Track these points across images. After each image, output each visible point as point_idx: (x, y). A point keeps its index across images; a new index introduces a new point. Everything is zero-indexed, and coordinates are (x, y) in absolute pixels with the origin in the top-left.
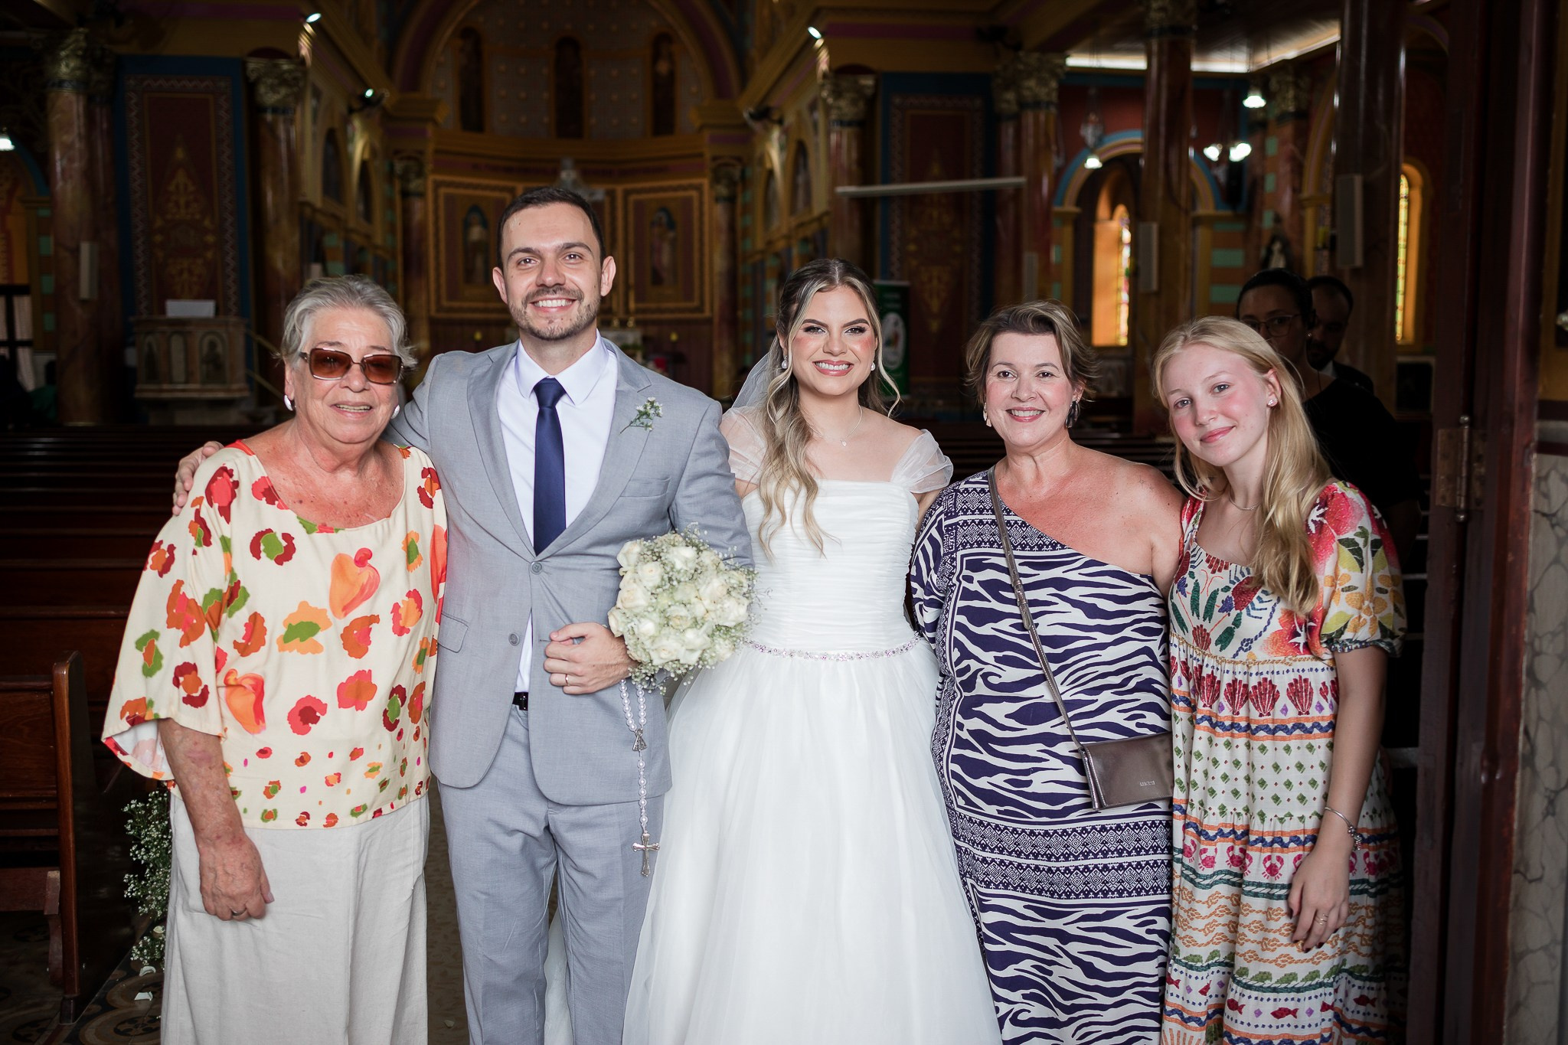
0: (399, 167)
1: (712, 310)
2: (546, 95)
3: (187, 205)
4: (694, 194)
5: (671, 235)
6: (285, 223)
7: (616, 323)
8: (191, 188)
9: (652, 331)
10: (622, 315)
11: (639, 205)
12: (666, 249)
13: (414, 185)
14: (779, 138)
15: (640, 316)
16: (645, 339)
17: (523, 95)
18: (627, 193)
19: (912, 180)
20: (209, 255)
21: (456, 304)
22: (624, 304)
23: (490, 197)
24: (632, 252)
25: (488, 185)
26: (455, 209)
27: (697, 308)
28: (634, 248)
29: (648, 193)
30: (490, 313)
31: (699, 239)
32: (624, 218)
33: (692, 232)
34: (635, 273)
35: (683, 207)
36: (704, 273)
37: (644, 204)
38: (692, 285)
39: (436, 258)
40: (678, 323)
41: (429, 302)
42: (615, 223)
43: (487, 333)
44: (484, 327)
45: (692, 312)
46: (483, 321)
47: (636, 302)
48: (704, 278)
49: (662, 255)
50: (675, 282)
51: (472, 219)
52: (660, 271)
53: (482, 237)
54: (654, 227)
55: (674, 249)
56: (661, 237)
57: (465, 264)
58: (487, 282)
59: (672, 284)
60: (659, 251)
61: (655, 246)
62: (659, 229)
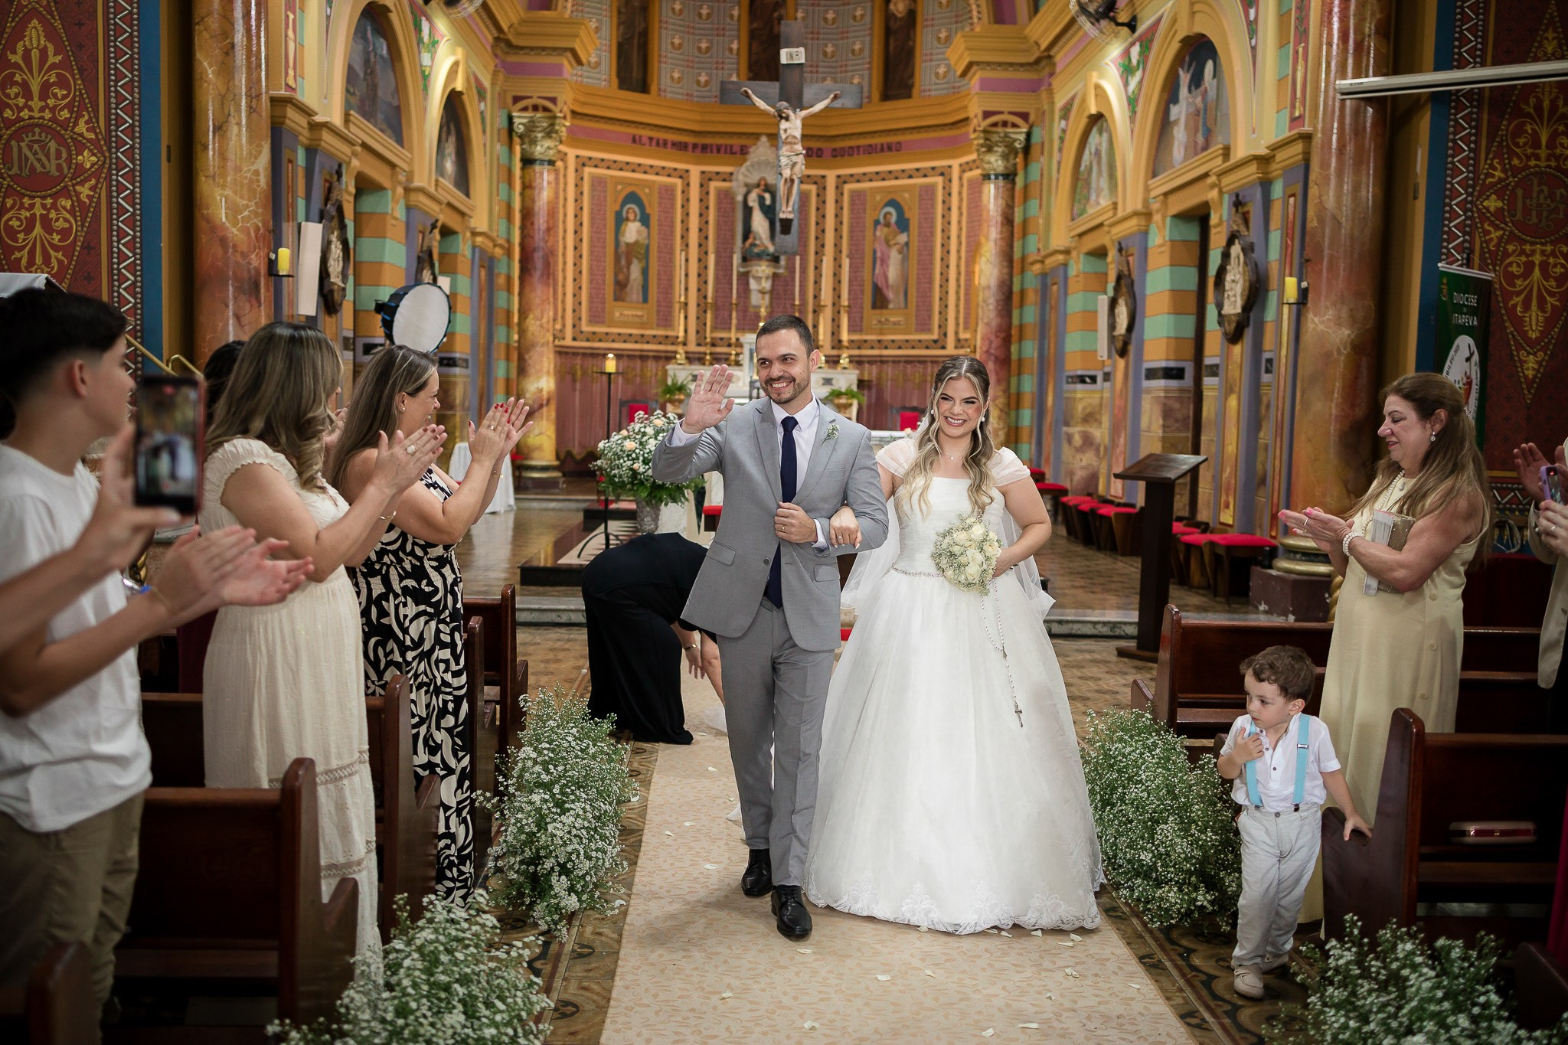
0: (520, 121)
1: (959, 343)
2: (735, 46)
3: (45, 88)
4: (939, 180)
5: (903, 238)
6: (239, 135)
8: (54, 59)
9: (871, 372)
11: (858, 197)
12: (894, 257)
13: (542, 148)
14: (1127, 53)
15: (856, 352)
16: (861, 383)
17: (704, 45)
18: (842, 181)
19: (1496, 63)
20: (85, 191)
21: (601, 329)
22: (833, 334)
23: (654, 182)
24: (846, 263)
25: (652, 166)
26: (605, 197)
27: (935, 341)
28: (848, 256)
29: (871, 180)
30: (648, 342)
31: (943, 245)
32: (836, 216)
33: (932, 234)
34: (850, 291)
35: (921, 199)
36: (947, 293)
37: (865, 195)
38: (930, 310)
39: (575, 264)
40: (906, 362)
41: (564, 326)
42: (824, 223)
43: (642, 370)
44: (639, 362)
45: (927, 348)
46: (638, 353)
47: (850, 331)
48: (947, 299)
49: (888, 266)
50: (906, 306)
51: (628, 212)
52: (885, 290)
53: (640, 238)
54: (879, 227)
55: (905, 259)
56: (887, 242)
57: (616, 274)
58: (645, 300)
59: (900, 308)
60: (884, 261)
61: (879, 254)
62: (886, 230)
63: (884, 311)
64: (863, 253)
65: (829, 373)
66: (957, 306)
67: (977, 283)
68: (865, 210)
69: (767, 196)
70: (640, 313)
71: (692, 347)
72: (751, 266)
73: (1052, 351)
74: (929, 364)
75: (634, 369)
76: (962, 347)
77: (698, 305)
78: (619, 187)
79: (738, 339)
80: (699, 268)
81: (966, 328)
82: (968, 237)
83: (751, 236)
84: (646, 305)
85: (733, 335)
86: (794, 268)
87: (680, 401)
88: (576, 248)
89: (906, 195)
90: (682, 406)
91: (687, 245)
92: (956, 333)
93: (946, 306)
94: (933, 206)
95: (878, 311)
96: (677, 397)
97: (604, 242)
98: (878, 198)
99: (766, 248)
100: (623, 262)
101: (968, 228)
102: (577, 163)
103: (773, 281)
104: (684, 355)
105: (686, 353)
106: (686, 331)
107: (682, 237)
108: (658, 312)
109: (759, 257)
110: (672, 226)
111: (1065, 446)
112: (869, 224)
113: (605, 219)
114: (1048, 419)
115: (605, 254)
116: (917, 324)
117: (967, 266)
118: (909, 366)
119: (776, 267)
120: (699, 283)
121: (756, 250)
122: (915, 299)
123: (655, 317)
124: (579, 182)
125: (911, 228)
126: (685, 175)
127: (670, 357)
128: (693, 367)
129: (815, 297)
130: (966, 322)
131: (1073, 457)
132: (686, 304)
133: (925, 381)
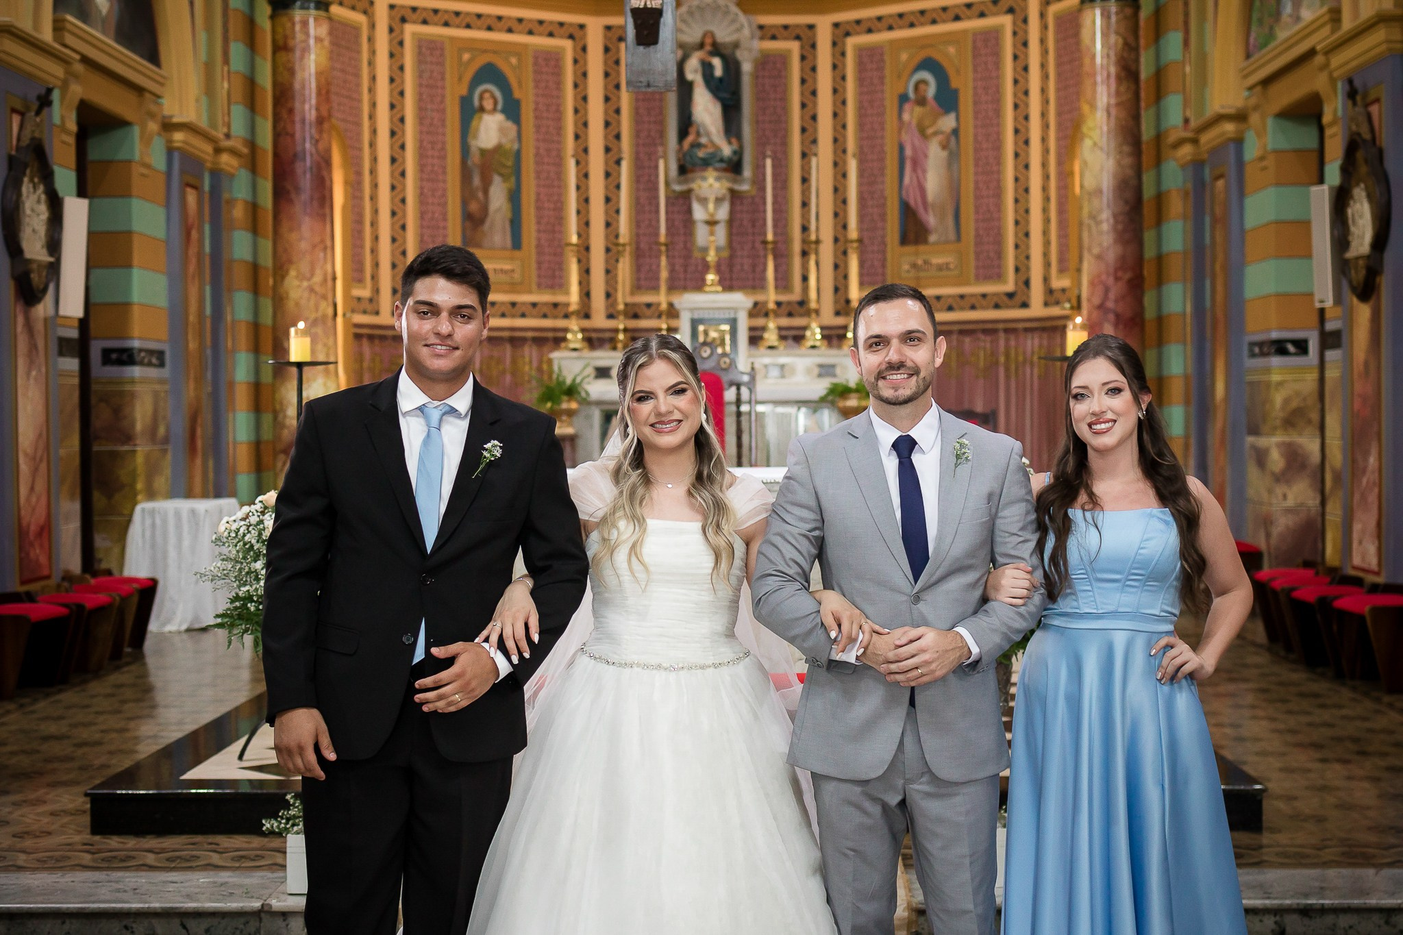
1: (1051, 296)
4: (1007, 20)
5: (948, 122)
7: (815, 334)
10: (829, 318)
11: (871, 59)
12: (935, 155)
18: (842, 32)
22: (836, 290)
23: (525, 46)
24: (852, 166)
25: (520, 20)
26: (443, 75)
27: (1010, 295)
28: (854, 156)
29: (890, 28)
30: (523, 315)
31: (1017, 131)
32: (835, 91)
33: (998, 112)
34: (862, 217)
35: (975, 57)
36: (1027, 211)
37: (882, 54)
38: (999, 241)
39: (393, 188)
40: (961, 332)
41: (377, 291)
42: (815, 104)
43: (514, 361)
44: (508, 348)
45: (997, 306)
46: (506, 334)
47: (862, 284)
48: (1027, 222)
49: (924, 171)
50: (959, 238)
51: (481, 98)
52: (921, 210)
53: (504, 141)
54: (907, 107)
55: (954, 157)
56: (922, 131)
57: (465, 203)
58: (517, 244)
59: (947, 242)
60: (916, 163)
61: (908, 152)
62: (918, 110)
63: (922, 248)
64: (883, 152)
65: (829, 356)
66: (1046, 233)
67: (1077, 190)
68: (882, 78)
69: (717, 62)
70: (507, 267)
71: (599, 320)
72: (693, 180)
73: (1220, 298)
74: (1002, 335)
75: (500, 361)
76: (1057, 303)
77: (608, 250)
78: (466, 56)
79: (671, 305)
80: (607, 187)
81: (1062, 270)
82: (1059, 114)
83: (692, 130)
84: (517, 253)
85: (662, 299)
86: (764, 180)
87: (571, 413)
88: (393, 160)
89: (952, 50)
90: (575, 419)
91: (586, 150)
92: (1046, 280)
93: (1027, 235)
94: (998, 65)
95: (910, 249)
96: (564, 406)
97: (443, 149)
98: (904, 56)
99: (718, 149)
100: (477, 181)
101: (1058, 99)
102: (391, 18)
103: (732, 204)
104: (580, 336)
105: (583, 330)
106: (586, 294)
107: (577, 137)
108: (539, 263)
109: (706, 163)
110: (559, 118)
111: (1253, 472)
112: (890, 103)
113: (443, 111)
114: (1218, 424)
115: (444, 168)
116: (977, 268)
117: (1060, 163)
118: (967, 340)
119: (735, 181)
120: (607, 212)
121: (701, 154)
122: (972, 225)
123: (534, 273)
124: (397, 50)
125: (962, 107)
126: (577, 34)
127: (558, 340)
128: (598, 353)
129: (805, 229)
130: (1062, 260)
131: (1270, 491)
132: (585, 248)
133: (997, 363)
